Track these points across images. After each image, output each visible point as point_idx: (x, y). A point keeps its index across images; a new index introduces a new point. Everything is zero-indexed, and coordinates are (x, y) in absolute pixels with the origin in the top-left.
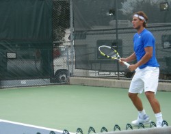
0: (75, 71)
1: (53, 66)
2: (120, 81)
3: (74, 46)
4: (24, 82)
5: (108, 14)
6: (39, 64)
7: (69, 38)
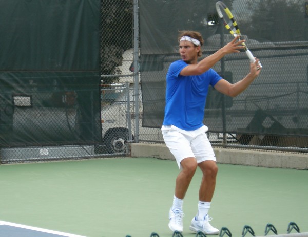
0: (142, 130)
1: (100, 121)
2: (227, 150)
3: (141, 84)
4: (44, 152)
5: (205, 23)
6: (73, 118)
7: (131, 69)
